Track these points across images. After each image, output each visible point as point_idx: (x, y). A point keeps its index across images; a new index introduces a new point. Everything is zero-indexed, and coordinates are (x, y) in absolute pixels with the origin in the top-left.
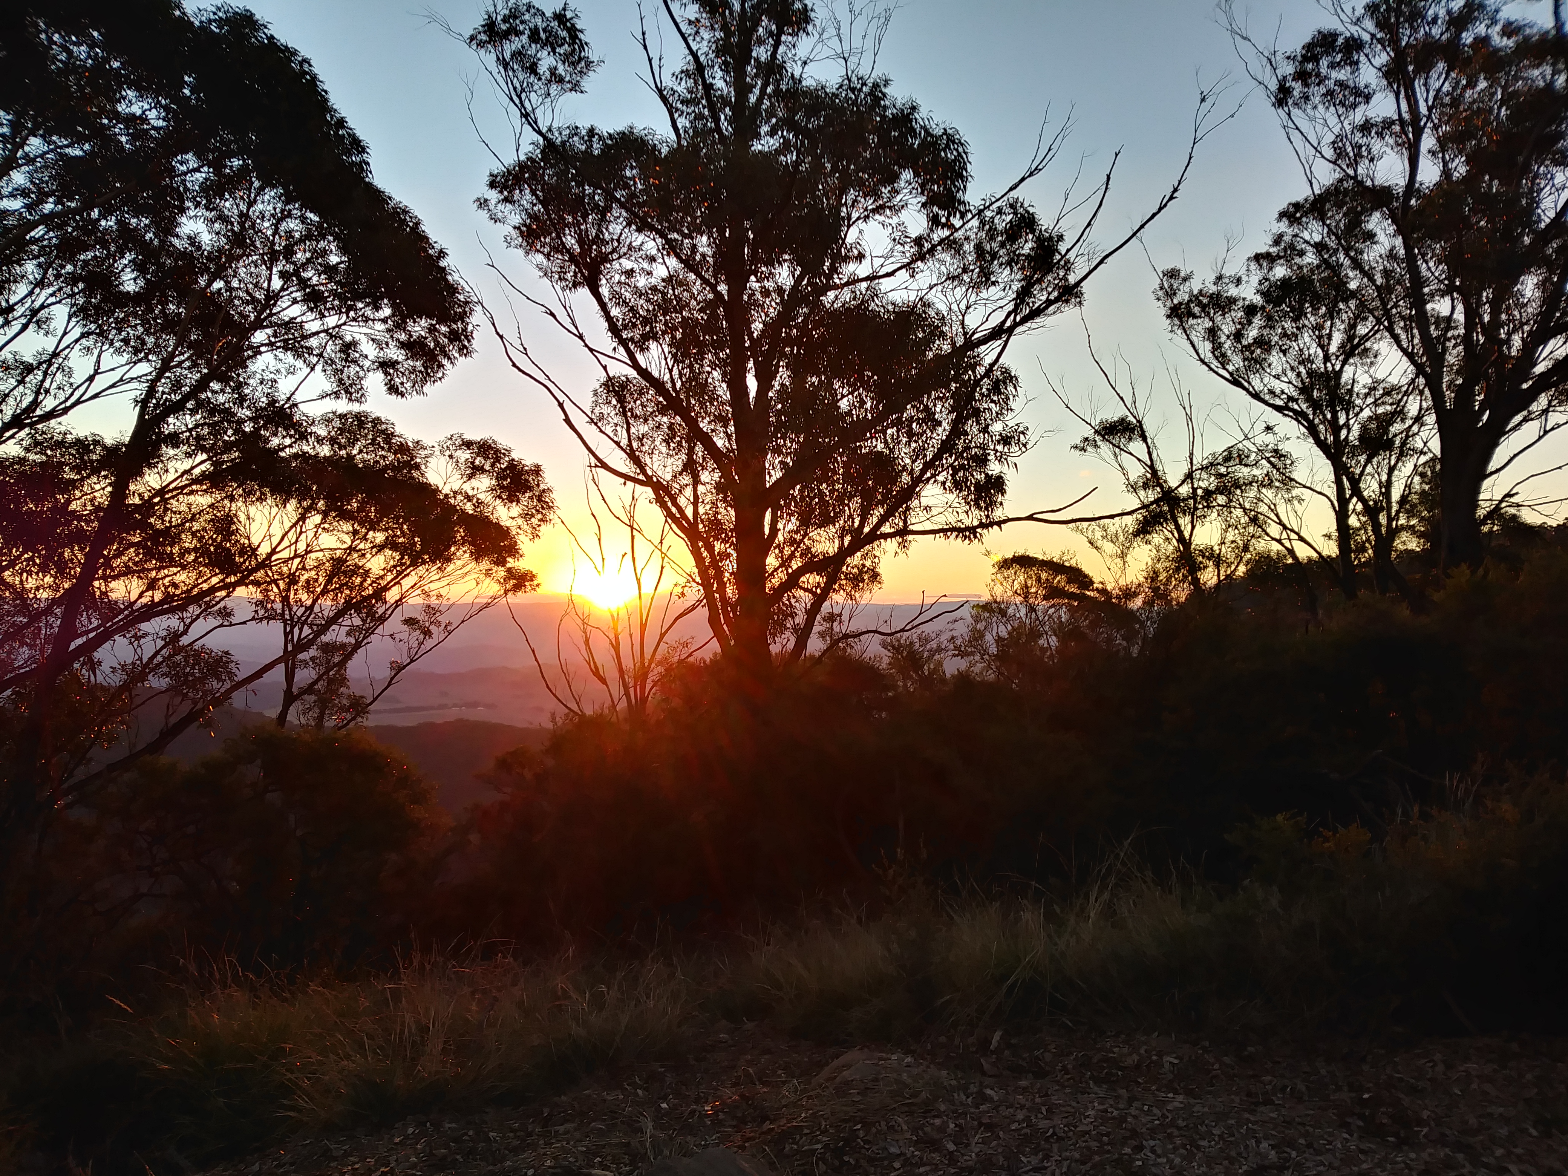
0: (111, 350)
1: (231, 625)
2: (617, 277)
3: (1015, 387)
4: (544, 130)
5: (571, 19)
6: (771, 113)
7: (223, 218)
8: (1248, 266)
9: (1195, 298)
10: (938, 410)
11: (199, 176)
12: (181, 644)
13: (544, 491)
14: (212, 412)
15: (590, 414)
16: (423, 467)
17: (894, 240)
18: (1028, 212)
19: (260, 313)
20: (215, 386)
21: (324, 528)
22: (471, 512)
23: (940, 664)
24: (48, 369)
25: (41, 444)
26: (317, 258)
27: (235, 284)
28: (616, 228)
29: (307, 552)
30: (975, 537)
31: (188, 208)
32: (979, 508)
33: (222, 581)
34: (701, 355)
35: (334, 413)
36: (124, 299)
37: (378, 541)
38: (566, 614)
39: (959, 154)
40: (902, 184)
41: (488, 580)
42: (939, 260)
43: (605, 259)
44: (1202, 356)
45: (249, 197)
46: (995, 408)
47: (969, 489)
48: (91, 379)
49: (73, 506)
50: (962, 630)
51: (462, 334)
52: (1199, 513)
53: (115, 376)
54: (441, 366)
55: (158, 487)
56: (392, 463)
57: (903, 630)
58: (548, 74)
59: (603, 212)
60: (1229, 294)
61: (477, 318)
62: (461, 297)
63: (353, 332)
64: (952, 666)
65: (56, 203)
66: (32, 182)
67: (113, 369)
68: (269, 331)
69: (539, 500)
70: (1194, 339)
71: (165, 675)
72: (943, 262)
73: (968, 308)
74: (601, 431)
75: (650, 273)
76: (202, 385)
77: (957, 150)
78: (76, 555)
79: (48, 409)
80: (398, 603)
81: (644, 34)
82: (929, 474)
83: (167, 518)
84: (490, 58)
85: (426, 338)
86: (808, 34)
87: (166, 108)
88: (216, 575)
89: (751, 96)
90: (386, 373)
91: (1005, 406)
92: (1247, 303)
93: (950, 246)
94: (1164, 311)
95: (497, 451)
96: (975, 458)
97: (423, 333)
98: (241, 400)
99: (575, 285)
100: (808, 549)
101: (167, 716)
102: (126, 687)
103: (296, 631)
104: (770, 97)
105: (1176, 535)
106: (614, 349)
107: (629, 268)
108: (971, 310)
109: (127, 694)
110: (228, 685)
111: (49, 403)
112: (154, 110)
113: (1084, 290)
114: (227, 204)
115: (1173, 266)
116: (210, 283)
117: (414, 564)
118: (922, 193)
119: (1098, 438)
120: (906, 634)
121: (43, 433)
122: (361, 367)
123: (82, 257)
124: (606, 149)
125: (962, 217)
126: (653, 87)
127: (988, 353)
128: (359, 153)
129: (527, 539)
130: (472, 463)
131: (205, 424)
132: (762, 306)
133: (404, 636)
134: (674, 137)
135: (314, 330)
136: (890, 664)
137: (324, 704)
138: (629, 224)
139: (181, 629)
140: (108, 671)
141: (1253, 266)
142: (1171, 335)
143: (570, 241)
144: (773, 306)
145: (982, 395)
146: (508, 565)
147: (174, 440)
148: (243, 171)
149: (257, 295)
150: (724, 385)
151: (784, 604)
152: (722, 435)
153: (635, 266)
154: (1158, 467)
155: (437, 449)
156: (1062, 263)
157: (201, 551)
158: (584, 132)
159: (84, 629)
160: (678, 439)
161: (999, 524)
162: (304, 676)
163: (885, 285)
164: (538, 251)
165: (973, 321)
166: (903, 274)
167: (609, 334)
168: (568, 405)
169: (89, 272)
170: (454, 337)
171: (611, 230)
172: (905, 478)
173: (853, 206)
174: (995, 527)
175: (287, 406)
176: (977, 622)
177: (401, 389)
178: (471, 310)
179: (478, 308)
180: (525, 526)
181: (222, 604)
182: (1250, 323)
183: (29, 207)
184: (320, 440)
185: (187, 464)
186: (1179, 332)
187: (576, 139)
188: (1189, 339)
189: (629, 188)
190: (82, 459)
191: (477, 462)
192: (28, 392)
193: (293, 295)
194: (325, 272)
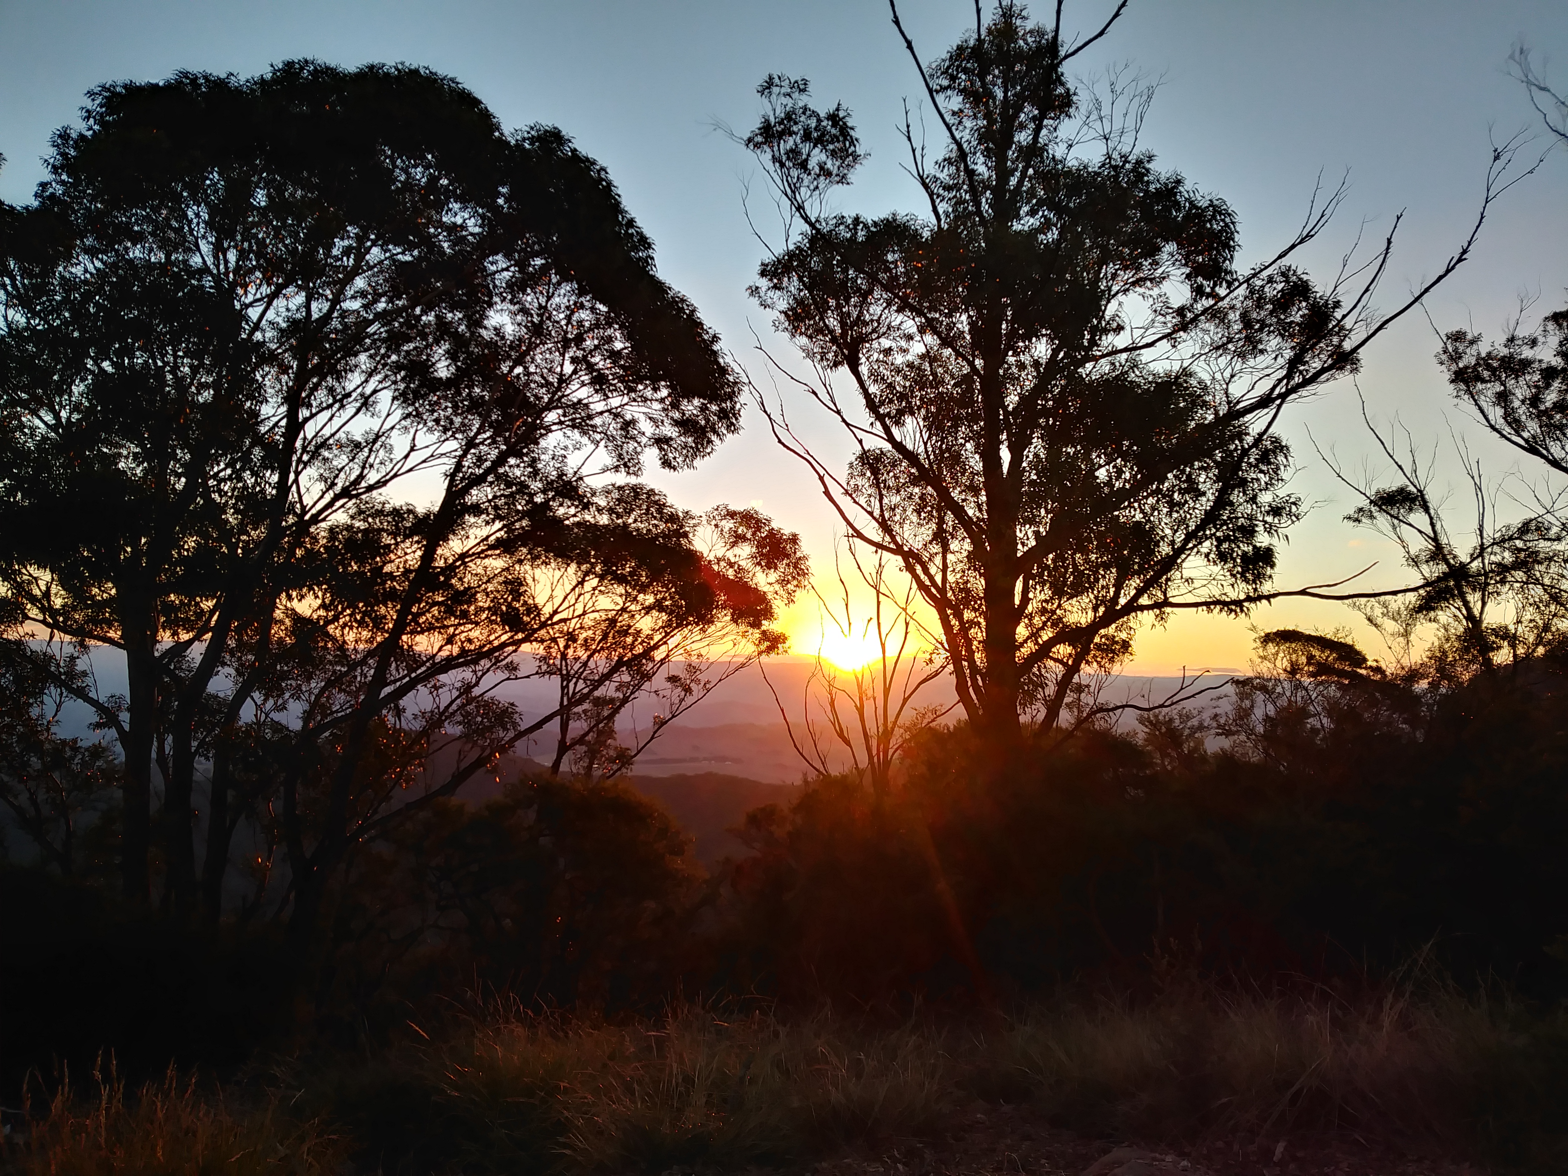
0: (425, 429)
1: (517, 678)
2: (876, 356)
3: (1286, 457)
4: (813, 220)
5: (844, 118)
6: (1032, 193)
7: (525, 311)
8: (1545, 326)
9: (1485, 361)
10: (1202, 480)
11: (507, 275)
12: (473, 695)
13: (800, 558)
14: (509, 485)
15: (845, 487)
16: (691, 535)
17: (1155, 311)
18: (1300, 279)
19: (554, 394)
20: (512, 461)
21: (600, 591)
22: (731, 577)
23: (1200, 742)
24: (372, 447)
25: (364, 512)
26: (604, 345)
27: (532, 369)
28: (876, 310)
29: (584, 613)
30: (1242, 611)
31: (496, 303)
32: (1247, 581)
33: (512, 637)
34: (956, 427)
35: (613, 485)
36: (437, 384)
37: (647, 603)
38: (813, 675)
39: (1227, 225)
40: (1165, 256)
41: (744, 641)
42: (1203, 330)
43: (863, 339)
44: (1493, 423)
45: (548, 292)
46: (1264, 479)
47: (1234, 560)
48: (406, 457)
49: (387, 569)
50: (1226, 708)
51: (730, 412)
52: (1491, 589)
53: (427, 453)
54: (710, 442)
55: (459, 552)
56: (663, 531)
57: (1162, 706)
58: (817, 170)
59: (865, 295)
60: (1523, 357)
61: (744, 397)
62: (731, 379)
63: (634, 411)
64: (1214, 744)
65: (387, 302)
66: (369, 285)
67: (427, 447)
68: (560, 411)
69: (795, 567)
70: (1484, 405)
71: (460, 723)
72: (1206, 331)
73: (1232, 376)
74: (855, 502)
75: (905, 351)
76: (501, 460)
77: (1223, 220)
78: (389, 612)
79: (372, 482)
80: (662, 662)
81: (908, 126)
82: (1190, 545)
83: (466, 580)
84: (766, 156)
85: (698, 416)
86: (1070, 117)
87: (483, 217)
88: (506, 632)
89: (1012, 178)
90: (661, 449)
91: (1275, 476)
92: (1544, 366)
93: (1214, 316)
94: (1447, 376)
95: (758, 521)
96: (1242, 529)
97: (695, 412)
98: (535, 473)
99: (836, 364)
100: (1060, 619)
101: (459, 761)
102: (425, 733)
103: (571, 685)
104: (1031, 178)
105: (1464, 612)
106: (872, 424)
107: (887, 346)
108: (1236, 378)
109: (425, 738)
110: (511, 734)
111: (373, 477)
112: (472, 219)
113: (1360, 357)
114: (529, 299)
115: (1457, 329)
116: (512, 369)
117: (680, 626)
118: (1186, 265)
119: (1373, 509)
120: (1165, 710)
121: (367, 502)
122: (639, 443)
123: (405, 348)
124: (870, 236)
125: (1228, 287)
126: (916, 175)
127: (1256, 423)
128: (646, 249)
129: (783, 604)
130: (735, 532)
131: (502, 495)
132: (1018, 379)
133: (667, 693)
134: (934, 221)
135: (599, 410)
136: (1146, 740)
137: (593, 754)
138: (889, 304)
139: (474, 681)
140: (411, 717)
141: (1551, 326)
142: (1456, 401)
143: (833, 322)
144: (1029, 380)
145: (1250, 465)
146: (763, 628)
147: (476, 510)
148: (544, 270)
149: (550, 379)
150: (977, 457)
151: (1034, 674)
152: (972, 505)
153: (894, 345)
154: (1444, 540)
155: (704, 519)
156: (1337, 329)
157: (494, 610)
158: (849, 221)
159: (392, 678)
160: (929, 508)
161: (1268, 598)
162: (577, 727)
163: (1146, 355)
164: (801, 334)
165: (1237, 389)
166: (1164, 345)
167: (867, 410)
168: (827, 479)
169: (410, 361)
170: (724, 415)
171: (871, 311)
172: (1165, 549)
173: (1113, 279)
174: (1264, 602)
175: (574, 479)
176: (1242, 700)
177: (674, 463)
178: (740, 390)
179: (746, 388)
180: (781, 592)
181: (509, 659)
182: (1548, 386)
183: (365, 307)
184: (600, 510)
185: (485, 531)
186: (1466, 397)
187: (842, 227)
188: (1477, 404)
189: (890, 270)
190: (397, 526)
191: (740, 531)
192: (356, 466)
193: (582, 378)
194: (609, 357)
